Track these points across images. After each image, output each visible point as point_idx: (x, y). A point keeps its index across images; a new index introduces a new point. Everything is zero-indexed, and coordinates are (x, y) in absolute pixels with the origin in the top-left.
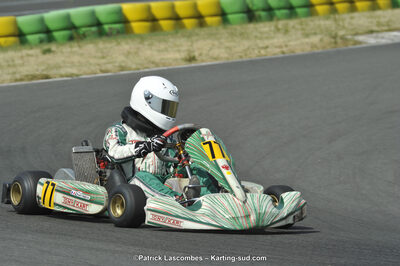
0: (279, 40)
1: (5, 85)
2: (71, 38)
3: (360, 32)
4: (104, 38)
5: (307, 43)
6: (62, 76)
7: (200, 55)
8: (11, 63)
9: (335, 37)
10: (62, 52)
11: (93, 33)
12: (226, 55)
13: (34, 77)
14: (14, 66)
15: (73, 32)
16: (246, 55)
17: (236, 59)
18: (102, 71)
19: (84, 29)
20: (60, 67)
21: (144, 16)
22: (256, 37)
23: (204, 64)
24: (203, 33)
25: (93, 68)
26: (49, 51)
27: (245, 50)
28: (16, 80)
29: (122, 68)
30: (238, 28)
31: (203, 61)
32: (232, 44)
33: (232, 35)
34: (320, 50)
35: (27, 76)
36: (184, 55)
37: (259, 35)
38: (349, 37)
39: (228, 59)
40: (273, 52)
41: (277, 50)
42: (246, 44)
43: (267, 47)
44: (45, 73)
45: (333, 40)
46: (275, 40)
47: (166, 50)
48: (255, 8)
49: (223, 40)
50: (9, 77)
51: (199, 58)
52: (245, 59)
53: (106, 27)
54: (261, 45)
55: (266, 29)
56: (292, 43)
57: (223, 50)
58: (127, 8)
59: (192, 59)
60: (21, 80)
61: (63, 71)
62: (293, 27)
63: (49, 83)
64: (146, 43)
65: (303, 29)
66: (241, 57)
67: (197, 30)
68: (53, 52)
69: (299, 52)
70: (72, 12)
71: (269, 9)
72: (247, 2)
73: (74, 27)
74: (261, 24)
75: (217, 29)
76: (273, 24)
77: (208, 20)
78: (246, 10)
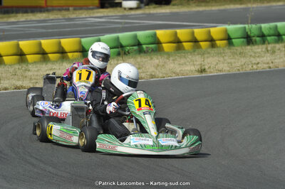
0: (267, 58)
2: (119, 54)
4: (142, 55)
7: (209, 68)
11: (135, 51)
12: (228, 69)
15: (120, 49)
16: (242, 69)
17: (234, 71)
19: (128, 48)
21: (171, 39)
22: (251, 56)
23: (211, 74)
24: (213, 52)
27: (242, 65)
29: (152, 76)
30: (239, 49)
31: (211, 72)
32: (233, 61)
33: (234, 54)
36: (198, 67)
37: (253, 55)
40: (262, 67)
41: (266, 66)
42: (243, 60)
43: (258, 63)
46: (265, 58)
47: (185, 64)
48: (252, 35)
49: (226, 58)
51: (209, 70)
52: (241, 71)
53: (144, 46)
54: (253, 62)
55: (259, 50)
57: (226, 65)
58: (160, 33)
59: (203, 71)
62: (279, 49)
64: (171, 59)
66: (239, 70)
67: (209, 50)
69: (281, 67)
70: (120, 35)
71: (263, 36)
72: (247, 30)
73: (122, 46)
74: (256, 47)
75: (224, 50)
76: (264, 46)
77: (218, 43)
78: (245, 36)
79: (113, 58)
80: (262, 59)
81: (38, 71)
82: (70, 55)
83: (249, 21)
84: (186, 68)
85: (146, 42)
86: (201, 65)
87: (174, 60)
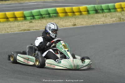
0: (103, 19)
1: (16, 32)
2: (40, 18)
4: (50, 18)
5: (111, 21)
6: (34, 30)
7: (78, 23)
11: (47, 17)
12: (85, 24)
13: (25, 30)
14: (20, 26)
15: (41, 16)
17: (88, 25)
19: (44, 15)
20: (34, 27)
21: (63, 11)
22: (96, 18)
23: (78, 26)
26: (31, 22)
27: (92, 22)
28: (20, 31)
32: (88, 20)
33: (89, 18)
34: (115, 23)
35: (23, 30)
36: (73, 23)
37: (97, 18)
39: (86, 25)
40: (101, 23)
41: (102, 22)
42: (92, 20)
43: (99, 22)
44: (29, 29)
45: (120, 20)
46: (102, 19)
47: (67, 22)
49: (85, 19)
50: (17, 30)
51: (77, 25)
52: (91, 25)
53: (51, 15)
54: (97, 21)
56: (106, 20)
57: (85, 22)
58: (58, 9)
60: (21, 31)
61: (34, 28)
62: (109, 15)
63: (29, 32)
64: (62, 20)
65: (111, 16)
66: (90, 24)
67: (79, 16)
68: (33, 22)
69: (108, 23)
70: (41, 10)
71: (102, 10)
72: (96, 7)
73: (41, 15)
74: (99, 14)
75: (85, 16)
76: (102, 14)
77: (83, 13)
78: (95, 10)
79: (37, 20)
80: (100, 20)
81: (3, 26)
82: (19, 19)
83: (97, 3)
84: (68, 24)
85: (52, 13)
86: (74, 22)
87: (63, 20)
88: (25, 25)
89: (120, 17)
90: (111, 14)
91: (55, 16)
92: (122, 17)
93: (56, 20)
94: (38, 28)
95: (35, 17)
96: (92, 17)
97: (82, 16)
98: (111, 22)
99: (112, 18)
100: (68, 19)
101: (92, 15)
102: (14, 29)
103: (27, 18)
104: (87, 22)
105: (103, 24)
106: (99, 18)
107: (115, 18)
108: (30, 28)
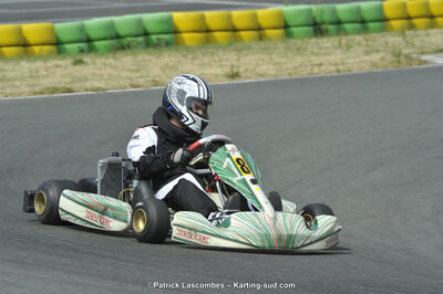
0: (337, 56)
1: (22, 97)
3: (428, 50)
4: (152, 50)
5: (366, 62)
6: (87, 90)
7: (246, 70)
8: (34, 74)
9: (398, 55)
10: (94, 64)
11: (139, 43)
12: (274, 72)
13: (55, 90)
14: (38, 77)
15: (115, 41)
16: (296, 72)
17: (284, 77)
18: (132, 86)
19: (129, 39)
20: (87, 80)
21: (196, 27)
22: (312, 53)
23: (247, 81)
24: (257, 47)
25: (122, 82)
26: (79, 62)
27: (296, 68)
28: (35, 93)
29: (156, 83)
31: (247, 78)
32: (283, 60)
34: (380, 70)
35: (48, 88)
36: (227, 70)
37: (316, 50)
38: (414, 56)
39: (275, 76)
40: (328, 70)
41: (334, 68)
42: (299, 59)
43: (321, 65)
44: (68, 86)
45: (396, 59)
46: (332, 57)
47: (210, 65)
49: (274, 56)
50: (27, 90)
51: (243, 75)
52: (294, 77)
53: (154, 37)
54: (314, 62)
55: (329, 45)
56: (350, 61)
57: (271, 66)
60: (41, 93)
61: (88, 85)
62: (359, 44)
64: (190, 56)
65: (367, 46)
66: (290, 74)
68: (85, 63)
69: (355, 71)
70: (117, 19)
71: (339, 23)
72: (314, 14)
73: (118, 37)
74: (325, 39)
75: (275, 44)
76: (337, 39)
77: (269, 32)
78: (311, 22)
79: (101, 55)
80: (327, 58)
82: (36, 49)
85: (157, 30)
86: (232, 66)
87: (193, 58)
88: (56, 73)
89: (397, 51)
90: (366, 40)
91: (167, 44)
92: (406, 51)
93: (170, 56)
94: (102, 85)
95: (97, 44)
96: (298, 50)
97: (262, 44)
98: (366, 68)
99: (368, 53)
100: (212, 53)
101: (299, 42)
102: (15, 86)
103: (67, 46)
104: (280, 64)
105: (335, 74)
106: (323, 51)
107: (381, 55)
108: (72, 82)
